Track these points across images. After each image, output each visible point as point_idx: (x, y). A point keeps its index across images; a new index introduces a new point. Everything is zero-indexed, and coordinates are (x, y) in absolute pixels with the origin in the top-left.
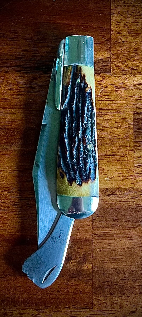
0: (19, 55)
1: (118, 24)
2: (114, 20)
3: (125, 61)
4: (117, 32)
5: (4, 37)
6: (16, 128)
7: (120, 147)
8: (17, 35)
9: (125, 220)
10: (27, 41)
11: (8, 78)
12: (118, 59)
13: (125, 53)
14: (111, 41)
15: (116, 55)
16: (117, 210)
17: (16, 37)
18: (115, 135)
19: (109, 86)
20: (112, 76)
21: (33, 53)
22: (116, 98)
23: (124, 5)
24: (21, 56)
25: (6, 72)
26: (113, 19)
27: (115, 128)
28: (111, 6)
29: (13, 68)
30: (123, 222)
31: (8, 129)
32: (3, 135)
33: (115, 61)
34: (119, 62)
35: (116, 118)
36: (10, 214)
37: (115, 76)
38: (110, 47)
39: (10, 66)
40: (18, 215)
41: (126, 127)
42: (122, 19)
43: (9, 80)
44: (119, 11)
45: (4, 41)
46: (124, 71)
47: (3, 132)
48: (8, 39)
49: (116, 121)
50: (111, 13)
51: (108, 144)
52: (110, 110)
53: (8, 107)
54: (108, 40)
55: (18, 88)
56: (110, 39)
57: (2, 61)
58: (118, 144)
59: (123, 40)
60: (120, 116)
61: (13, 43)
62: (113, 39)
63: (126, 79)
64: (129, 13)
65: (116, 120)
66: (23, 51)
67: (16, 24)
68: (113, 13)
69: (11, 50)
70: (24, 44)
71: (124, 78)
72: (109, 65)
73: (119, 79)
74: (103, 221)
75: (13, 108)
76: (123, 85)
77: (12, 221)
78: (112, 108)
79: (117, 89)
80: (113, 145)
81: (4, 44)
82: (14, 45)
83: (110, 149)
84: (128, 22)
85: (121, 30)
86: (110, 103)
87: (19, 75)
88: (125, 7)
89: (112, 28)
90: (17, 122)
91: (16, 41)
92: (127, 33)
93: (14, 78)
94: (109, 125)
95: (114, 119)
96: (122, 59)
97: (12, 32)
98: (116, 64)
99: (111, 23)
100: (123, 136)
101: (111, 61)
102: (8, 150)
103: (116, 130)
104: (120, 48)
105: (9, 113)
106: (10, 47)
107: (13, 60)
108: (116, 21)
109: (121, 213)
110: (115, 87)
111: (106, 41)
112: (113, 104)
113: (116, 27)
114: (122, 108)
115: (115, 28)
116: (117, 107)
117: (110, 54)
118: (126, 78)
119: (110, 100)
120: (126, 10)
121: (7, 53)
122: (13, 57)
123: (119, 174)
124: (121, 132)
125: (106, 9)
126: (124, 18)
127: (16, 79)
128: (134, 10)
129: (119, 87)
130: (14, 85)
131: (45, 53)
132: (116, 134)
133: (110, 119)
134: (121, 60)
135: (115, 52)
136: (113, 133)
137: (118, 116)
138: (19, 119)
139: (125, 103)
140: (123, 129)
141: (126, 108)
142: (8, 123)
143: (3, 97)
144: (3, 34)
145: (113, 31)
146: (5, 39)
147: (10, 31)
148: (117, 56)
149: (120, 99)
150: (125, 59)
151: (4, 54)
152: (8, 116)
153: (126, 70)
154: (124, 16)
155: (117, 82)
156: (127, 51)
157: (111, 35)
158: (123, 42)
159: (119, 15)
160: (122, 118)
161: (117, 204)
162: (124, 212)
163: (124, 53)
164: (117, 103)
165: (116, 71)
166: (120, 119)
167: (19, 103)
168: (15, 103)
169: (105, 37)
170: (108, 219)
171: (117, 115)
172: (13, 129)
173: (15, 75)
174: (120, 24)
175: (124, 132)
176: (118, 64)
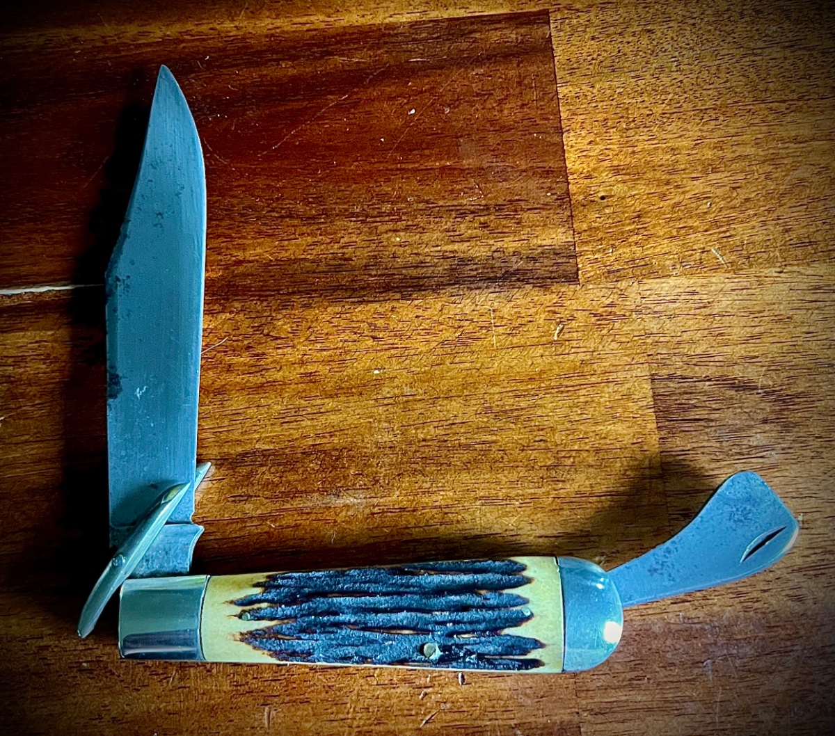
0: (334, 259)
1: (584, 153)
2: (572, 147)
3: (613, 246)
4: (583, 175)
5: (291, 216)
6: (345, 448)
7: (626, 470)
8: (323, 210)
9: (661, 665)
10: (351, 221)
11: (312, 322)
12: (595, 244)
13: (610, 228)
14: (570, 200)
15: (588, 233)
16: (637, 638)
17: (323, 214)
18: (609, 442)
19: (578, 315)
20: (583, 289)
21: (370, 249)
22: (600, 343)
23: (594, 105)
24: (340, 259)
25: (304, 306)
26: (570, 144)
27: (607, 423)
28: (560, 111)
29: (322, 294)
30: (658, 669)
31: (325, 452)
32: (314, 469)
33: (586, 248)
34: (599, 251)
35: (607, 396)
36: (352, 678)
37: (591, 287)
38: (569, 214)
39: (313, 291)
40: (373, 678)
41: (636, 416)
42: (592, 141)
43: (314, 324)
44: (583, 122)
45: (293, 226)
46: (614, 271)
47: (311, 462)
48: (302, 220)
49: (607, 403)
50: (561, 128)
51: (592, 466)
52: (588, 377)
53: (318, 394)
54: (563, 199)
55: (340, 345)
56: (568, 193)
57: (292, 277)
58: (618, 465)
59: (601, 194)
60: (616, 389)
61: (317, 229)
62: (575, 194)
63: (619, 293)
64: (609, 124)
65: (606, 401)
66: (343, 247)
67: (320, 181)
68: (568, 128)
69: (312, 247)
70: (345, 230)
71: (615, 291)
72: (571, 261)
73: (602, 294)
74: (601, 673)
75: (331, 396)
76: (614, 309)
77: (358, 695)
78: (592, 372)
79: (599, 320)
80: (605, 467)
81: (294, 234)
82: (320, 235)
83: (601, 479)
84: (608, 147)
85: (595, 170)
86: (585, 358)
87: (338, 309)
88: (597, 111)
89: (569, 165)
90: (346, 432)
91: (323, 223)
92: (610, 175)
93: (329, 318)
94: (590, 416)
95: (602, 400)
96: (604, 242)
97: (311, 203)
98: (589, 256)
99: (566, 155)
100: (631, 441)
101: (577, 249)
102: (330, 507)
103: (609, 427)
104: (597, 216)
105: (322, 410)
106: (310, 239)
107: (319, 272)
108: (578, 146)
109: (649, 647)
110: (595, 315)
111: (557, 199)
112: (593, 361)
113: (578, 162)
114: (620, 367)
115: (577, 166)
116: (605, 367)
117: (572, 232)
118: (621, 290)
119: (584, 350)
120: (601, 117)
121: (303, 257)
122: (318, 265)
123: (631, 542)
124: (625, 432)
125: (548, 119)
126: (598, 139)
127: (333, 320)
128: (620, 115)
129: (604, 314)
130: (330, 337)
131: (401, 246)
132: (611, 437)
133: (589, 399)
134: (601, 244)
135: (585, 226)
136: (603, 436)
137: (610, 390)
138: (352, 424)
139: (626, 356)
140: (628, 424)
141: (628, 367)
142: (324, 437)
143: (302, 371)
144: (289, 208)
145: (572, 174)
146: (295, 222)
147: (305, 199)
148: (590, 236)
149: (611, 347)
150: (613, 242)
151: (296, 261)
152: (323, 418)
153: (618, 271)
154: (596, 134)
155: (599, 302)
156: (615, 221)
157: (569, 183)
158: (603, 198)
159: (582, 132)
160: (621, 394)
161: (634, 623)
162: (656, 642)
163: (607, 225)
164: (603, 357)
165: (592, 273)
166: (616, 398)
167: (347, 381)
168: (336, 382)
169: (554, 192)
170: (616, 666)
171: (608, 387)
172: (337, 450)
173: (329, 309)
174: (590, 154)
175: (631, 430)
176: (596, 257)
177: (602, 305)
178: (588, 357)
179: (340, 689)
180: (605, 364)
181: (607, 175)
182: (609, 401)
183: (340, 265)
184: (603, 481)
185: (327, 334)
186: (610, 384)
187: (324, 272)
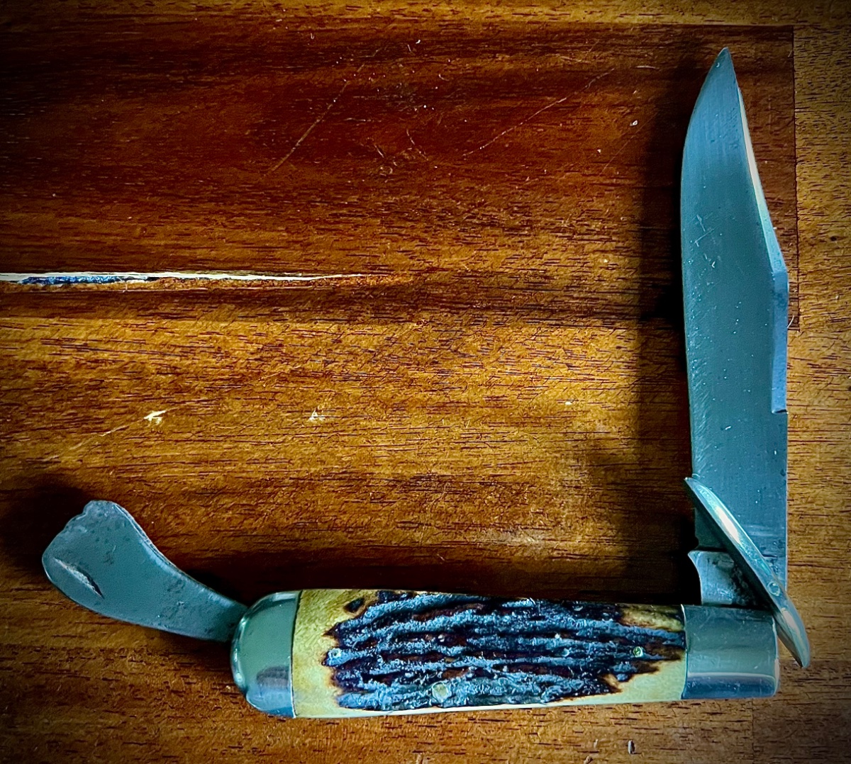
0: (535, 276)
1: (818, 188)
2: (805, 179)
3: (840, 293)
4: (814, 212)
5: (492, 225)
6: (528, 483)
7: (832, 540)
8: (528, 221)
10: (557, 236)
11: (504, 342)
12: (820, 288)
13: (838, 272)
14: (798, 237)
15: (814, 275)
16: (824, 723)
17: (527, 226)
18: (815, 507)
19: (795, 364)
20: (803, 336)
21: (574, 269)
22: (816, 397)
23: (833, 136)
24: (541, 277)
25: (498, 324)
26: (803, 176)
27: (816, 486)
28: (795, 139)
29: (517, 312)
30: (843, 759)
31: (505, 485)
32: (491, 502)
33: (809, 292)
34: (823, 296)
35: (818, 456)
36: (513, 734)
37: (812, 335)
38: (795, 252)
39: (509, 308)
40: (536, 736)
41: (847, 481)
42: (827, 175)
43: (506, 345)
44: (819, 154)
45: (493, 236)
46: (838, 321)
47: (489, 493)
48: (504, 231)
49: (818, 465)
50: (795, 158)
51: (795, 532)
52: (799, 433)
53: (504, 421)
54: (790, 235)
55: (532, 370)
56: (795, 230)
57: (487, 291)
58: (823, 533)
59: (831, 235)
60: (828, 450)
61: (520, 242)
62: (803, 231)
63: (842, 344)
64: (847, 158)
65: (816, 462)
66: (545, 264)
67: (527, 190)
68: (802, 158)
69: (512, 261)
70: (549, 245)
71: (837, 341)
72: (792, 304)
73: (822, 344)
74: (782, 756)
75: (517, 425)
76: (834, 362)
77: (518, 753)
78: (805, 429)
79: (816, 372)
80: (809, 534)
81: (494, 244)
82: (522, 248)
83: (802, 547)
84: (844, 183)
85: (827, 207)
86: (798, 412)
87: (533, 331)
88: (836, 143)
89: (800, 199)
90: (530, 465)
91: (526, 235)
92: (843, 215)
93: (522, 340)
94: (797, 477)
95: (812, 460)
96: (830, 287)
97: (516, 212)
98: (813, 301)
99: (798, 188)
100: (839, 509)
101: (800, 292)
102: (506, 545)
103: (817, 491)
104: (825, 257)
105: (506, 439)
106: (510, 252)
107: (517, 289)
108: (813, 179)
109: (836, 734)
110: (813, 366)
111: (783, 235)
112: (806, 417)
113: (810, 197)
114: (835, 426)
115: (809, 201)
116: (819, 424)
117: (796, 272)
118: (844, 342)
119: (798, 403)
120: (838, 150)
121: (501, 270)
122: (517, 281)
123: (829, 619)
124: (834, 498)
125: (781, 146)
126: (833, 174)
127: (527, 342)
129: (823, 366)
130: (522, 360)
131: (607, 268)
132: (818, 502)
133: (799, 458)
134: (826, 289)
135: (811, 268)
136: (810, 499)
137: (822, 450)
138: (537, 457)
139: (842, 414)
140: (837, 490)
141: (844, 426)
142: (505, 468)
143: (489, 394)
144: (491, 215)
145: (803, 209)
146: (497, 232)
147: (510, 207)
148: (815, 279)
149: (827, 403)
150: (841, 288)
151: (492, 274)
152: (506, 448)
153: (843, 320)
154: (832, 168)
155: (819, 353)
156: (845, 265)
157: (798, 219)
158: (833, 239)
159: (818, 164)
160: (834, 455)
161: (823, 706)
162: (844, 729)
163: (836, 269)
164: (818, 413)
165: (814, 320)
166: (829, 459)
167: (536, 410)
168: (524, 410)
169: (780, 226)
170: (798, 750)
171: (820, 447)
172: (518, 484)
173: (524, 330)
174: (824, 189)
175: (840, 497)
176: (820, 302)
177: (822, 356)
178: (802, 412)
179: (500, 744)
180: (819, 421)
181: (840, 214)
182: (820, 462)
183: (540, 282)
184: (805, 549)
185: (519, 357)
186: (822, 444)
187: (522, 289)
